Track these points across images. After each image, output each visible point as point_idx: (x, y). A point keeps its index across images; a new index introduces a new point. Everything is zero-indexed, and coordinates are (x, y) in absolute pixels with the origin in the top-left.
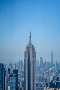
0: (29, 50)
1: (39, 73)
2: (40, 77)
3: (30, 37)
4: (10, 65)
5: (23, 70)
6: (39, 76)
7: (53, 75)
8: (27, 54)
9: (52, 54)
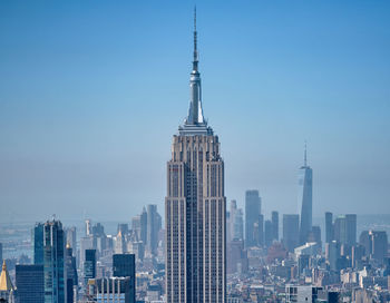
0: (189, 153)
1: (239, 270)
2: (249, 290)
3: (197, 83)
4: (98, 230)
5: (162, 258)
6: (240, 287)
7: (308, 280)
8: (181, 176)
9: (309, 171)
